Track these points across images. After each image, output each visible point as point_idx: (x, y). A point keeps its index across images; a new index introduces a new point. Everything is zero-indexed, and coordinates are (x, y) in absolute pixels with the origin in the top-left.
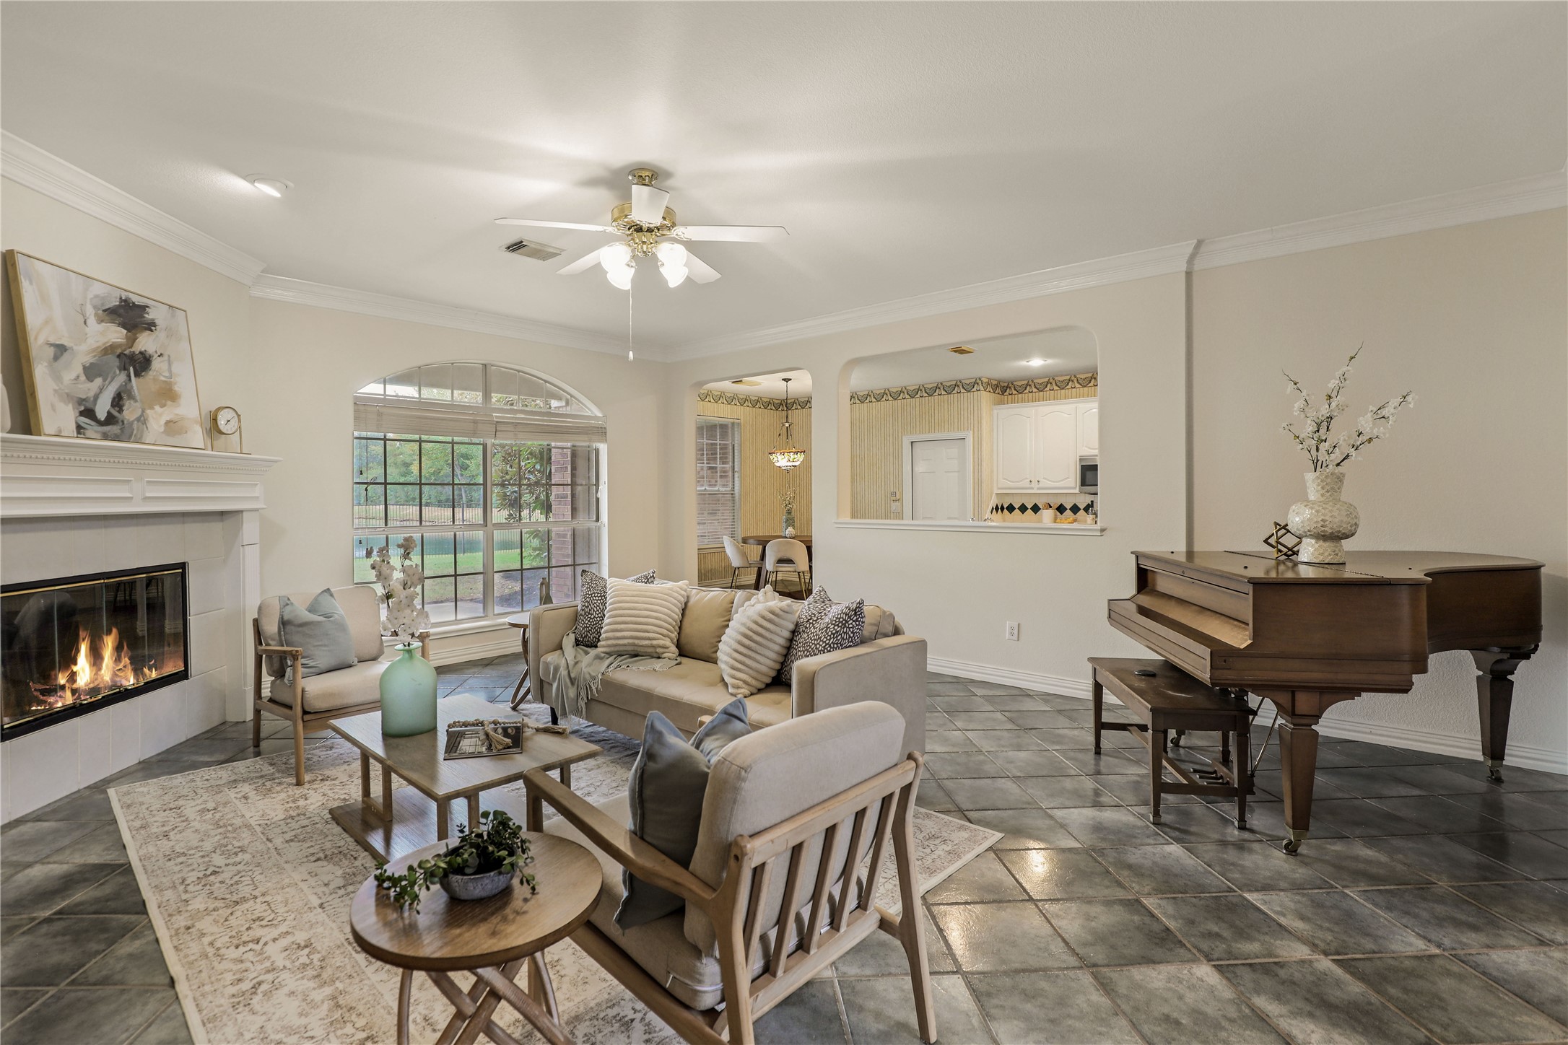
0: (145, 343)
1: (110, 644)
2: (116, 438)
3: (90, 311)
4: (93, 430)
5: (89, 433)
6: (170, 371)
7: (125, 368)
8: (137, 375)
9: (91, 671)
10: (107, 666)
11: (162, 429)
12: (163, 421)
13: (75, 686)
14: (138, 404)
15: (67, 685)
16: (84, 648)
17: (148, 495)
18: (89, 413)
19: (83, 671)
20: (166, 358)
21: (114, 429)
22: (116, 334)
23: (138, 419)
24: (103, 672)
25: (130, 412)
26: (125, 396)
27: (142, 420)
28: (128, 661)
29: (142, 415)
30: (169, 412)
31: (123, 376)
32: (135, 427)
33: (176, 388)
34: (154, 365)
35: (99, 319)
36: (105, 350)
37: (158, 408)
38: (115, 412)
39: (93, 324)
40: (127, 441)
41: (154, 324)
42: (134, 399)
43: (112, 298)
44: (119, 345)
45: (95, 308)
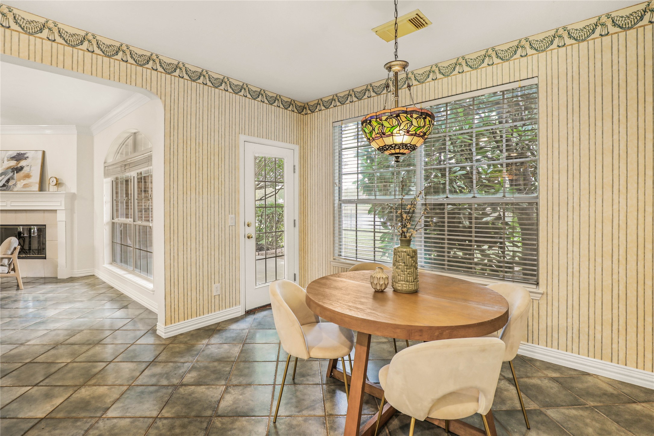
0: (23, 163)
2: (4, 190)
3: (6, 159)
6: (30, 169)
7: (13, 171)
8: (17, 173)
11: (21, 187)
12: (23, 184)
14: (15, 181)
20: (30, 166)
21: (5, 188)
22: (13, 163)
23: (13, 185)
25: (11, 183)
26: (11, 179)
27: (15, 185)
29: (15, 183)
30: (26, 181)
31: (12, 174)
32: (12, 187)
33: (31, 174)
34: (24, 169)
35: (8, 161)
36: (8, 168)
37: (22, 181)
38: (6, 184)
39: (6, 162)
40: (8, 191)
41: (28, 157)
42: (14, 179)
43: (14, 154)
44: (13, 166)
45: (8, 158)
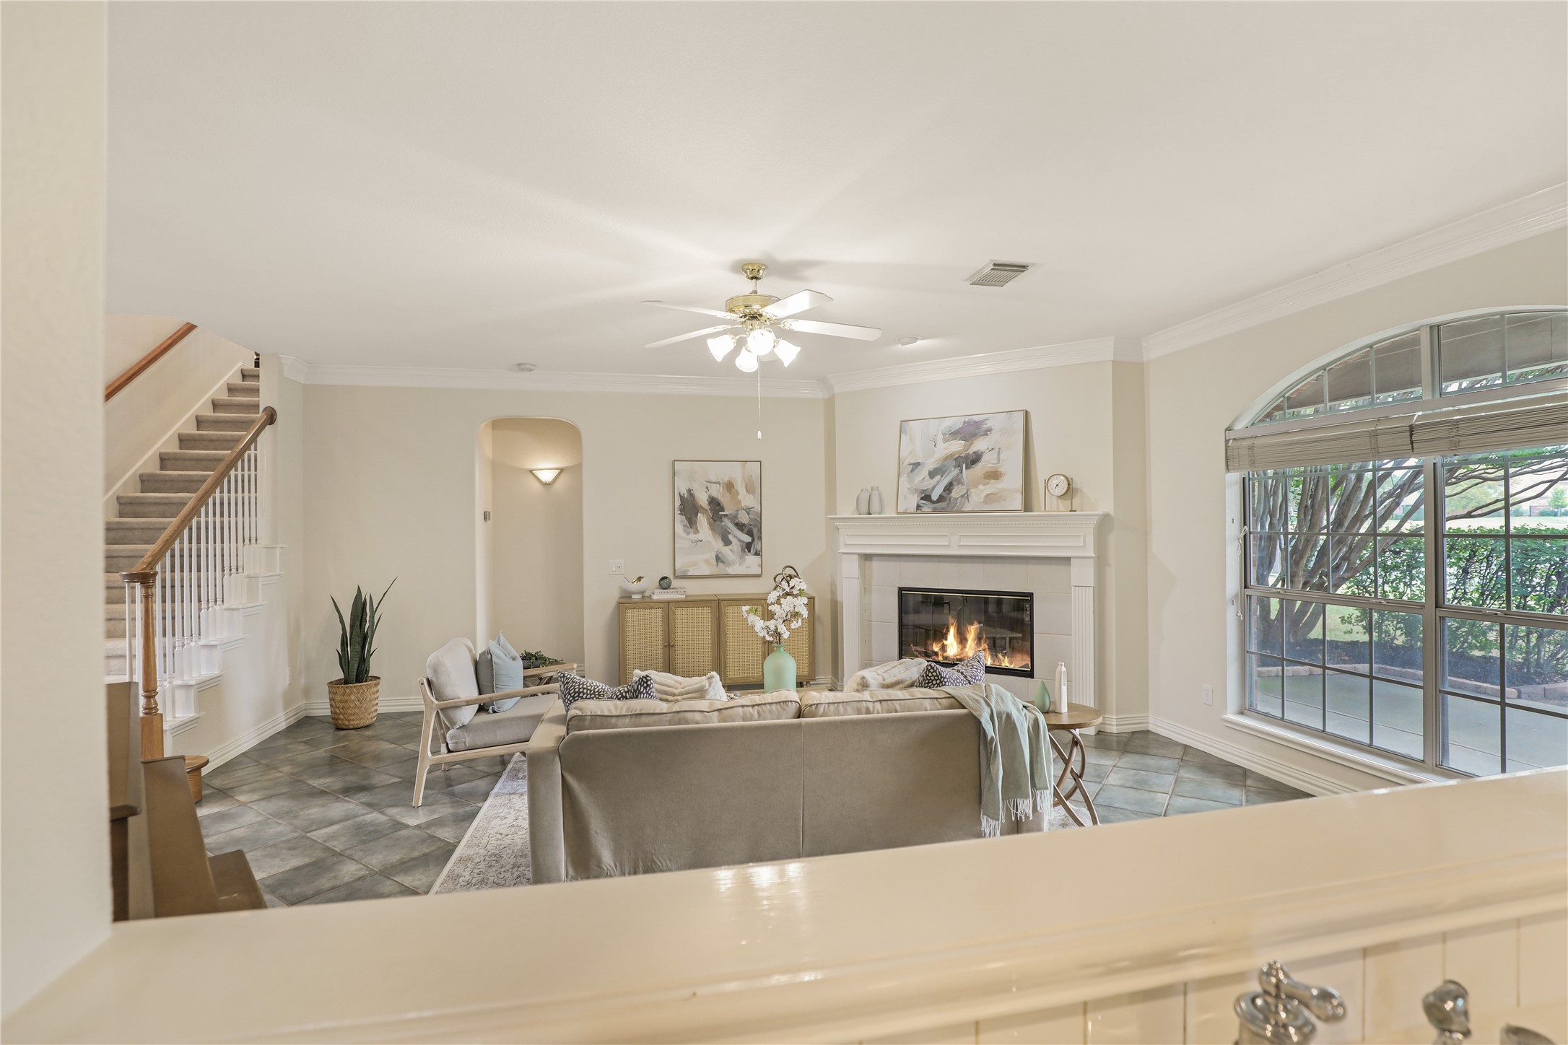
0: (979, 445)
1: (973, 632)
2: (944, 510)
3: (940, 437)
4: (927, 507)
5: (925, 509)
6: (999, 458)
7: (959, 466)
8: (966, 468)
9: (958, 648)
10: (970, 646)
11: (982, 500)
12: (984, 494)
13: (945, 654)
14: (964, 487)
15: (940, 653)
16: (952, 631)
17: (961, 544)
18: (927, 498)
19: (952, 646)
20: (997, 450)
21: (943, 505)
22: (956, 446)
23: (962, 496)
24: (967, 649)
25: (957, 493)
26: (955, 483)
27: (966, 496)
28: (987, 647)
29: (967, 492)
30: (993, 487)
31: (957, 471)
32: (959, 501)
33: (1002, 470)
34: (985, 458)
35: (946, 441)
36: (946, 458)
37: (981, 487)
38: (945, 494)
39: (941, 445)
40: (951, 511)
41: (990, 430)
42: (962, 484)
43: (957, 424)
44: (958, 452)
45: (944, 434)
